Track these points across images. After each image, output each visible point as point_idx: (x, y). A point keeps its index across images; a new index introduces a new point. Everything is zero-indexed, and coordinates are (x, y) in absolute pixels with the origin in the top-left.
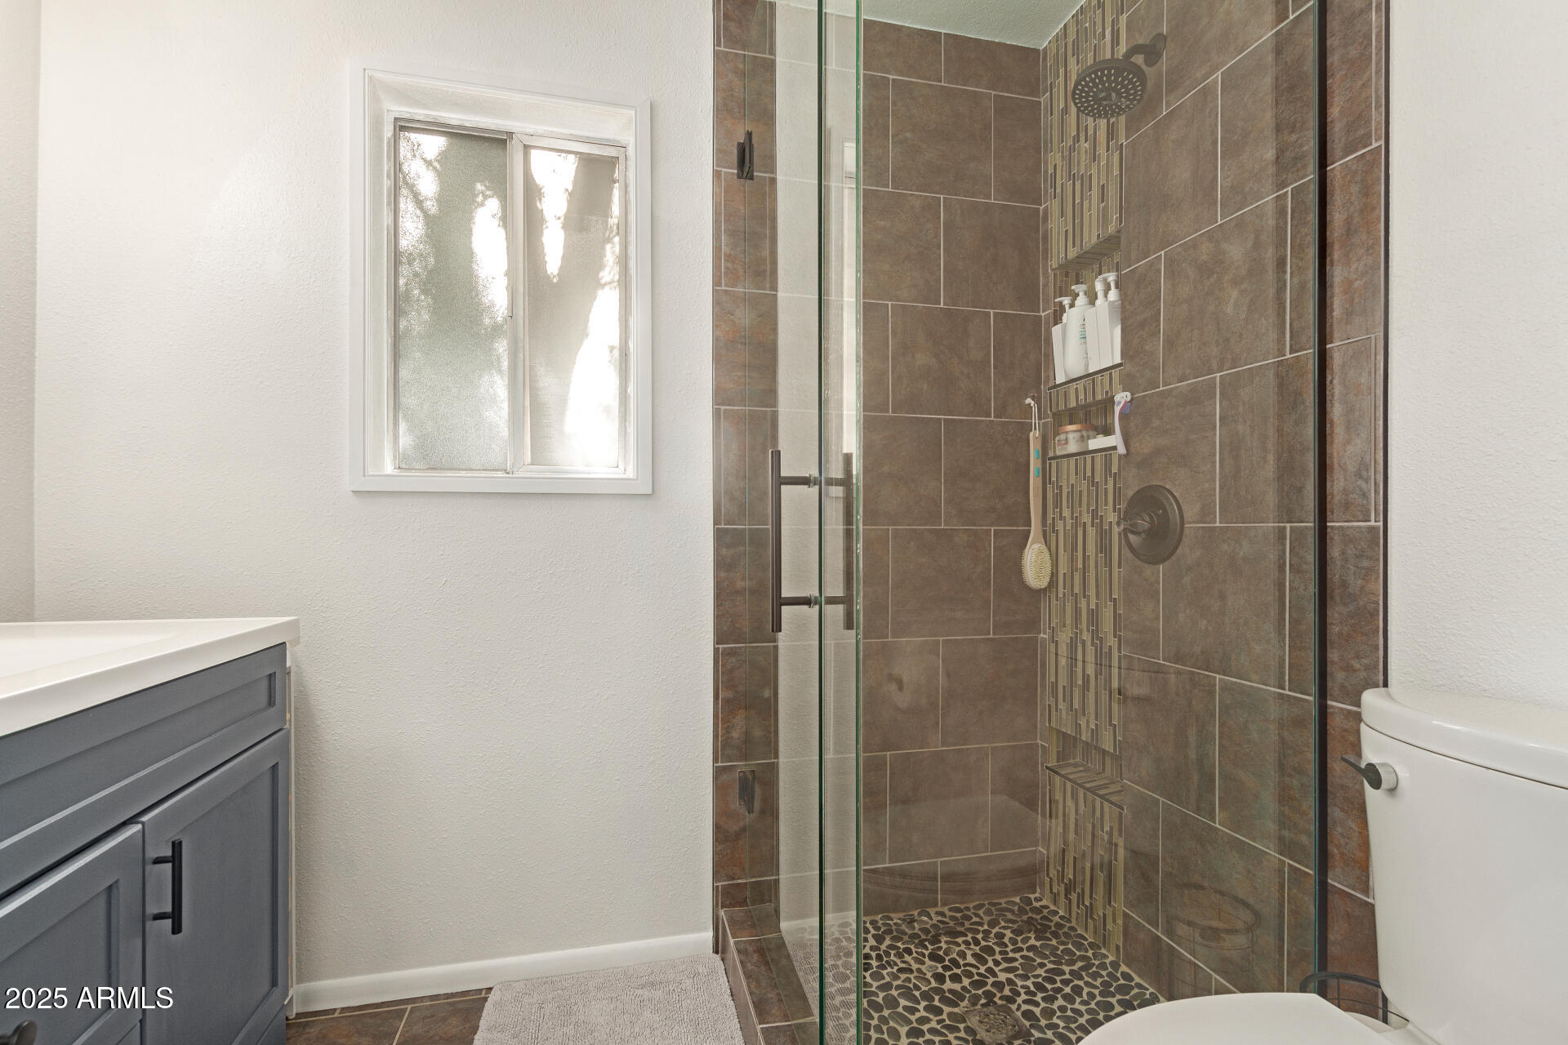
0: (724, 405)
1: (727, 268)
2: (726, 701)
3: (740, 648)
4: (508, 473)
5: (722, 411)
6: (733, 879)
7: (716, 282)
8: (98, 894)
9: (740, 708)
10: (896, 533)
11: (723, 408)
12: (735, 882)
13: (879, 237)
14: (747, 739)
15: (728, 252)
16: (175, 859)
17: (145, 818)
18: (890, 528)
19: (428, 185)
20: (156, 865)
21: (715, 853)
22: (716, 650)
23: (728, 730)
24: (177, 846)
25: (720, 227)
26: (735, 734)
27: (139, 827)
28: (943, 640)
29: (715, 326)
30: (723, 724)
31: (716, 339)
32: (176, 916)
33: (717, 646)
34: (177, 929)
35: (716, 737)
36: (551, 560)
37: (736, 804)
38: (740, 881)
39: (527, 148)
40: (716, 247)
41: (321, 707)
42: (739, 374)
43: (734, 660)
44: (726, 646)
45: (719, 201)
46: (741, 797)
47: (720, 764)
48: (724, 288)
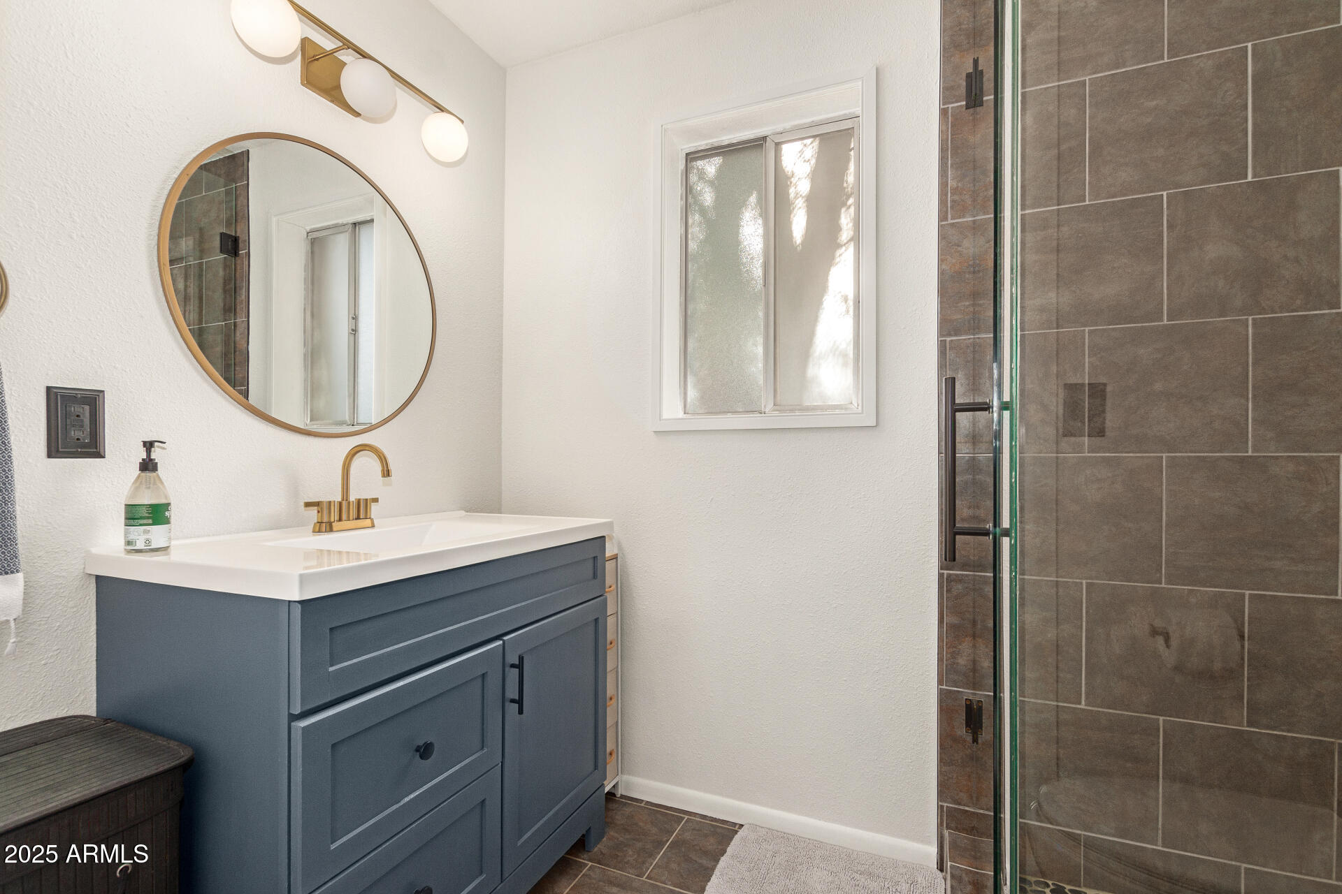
0: (950, 335)
1: (953, 201)
2: (952, 627)
3: (967, 575)
4: (761, 413)
5: (948, 342)
6: (960, 804)
7: (942, 216)
8: (475, 678)
9: (966, 636)
10: (1172, 460)
11: (948, 339)
12: (962, 807)
13: (1149, 120)
14: (974, 667)
15: (955, 186)
16: (520, 666)
17: (505, 638)
18: (1164, 455)
19: (708, 197)
20: (512, 669)
21: (940, 773)
22: (941, 576)
23: (954, 655)
24: (521, 659)
25: (947, 164)
26: (962, 661)
27: (501, 642)
28: (1250, 594)
29: (941, 261)
30: (947, 648)
31: (941, 273)
32: (520, 702)
33: (943, 571)
34: (521, 712)
35: (940, 660)
36: (790, 484)
37: (961, 731)
38: (967, 809)
39: (778, 145)
40: (942, 184)
41: (636, 585)
42: (967, 303)
43: (960, 587)
44: (951, 572)
45: (945, 137)
46: (968, 725)
47: (944, 687)
48: (950, 221)
